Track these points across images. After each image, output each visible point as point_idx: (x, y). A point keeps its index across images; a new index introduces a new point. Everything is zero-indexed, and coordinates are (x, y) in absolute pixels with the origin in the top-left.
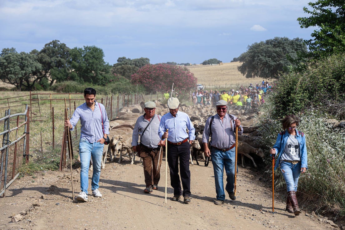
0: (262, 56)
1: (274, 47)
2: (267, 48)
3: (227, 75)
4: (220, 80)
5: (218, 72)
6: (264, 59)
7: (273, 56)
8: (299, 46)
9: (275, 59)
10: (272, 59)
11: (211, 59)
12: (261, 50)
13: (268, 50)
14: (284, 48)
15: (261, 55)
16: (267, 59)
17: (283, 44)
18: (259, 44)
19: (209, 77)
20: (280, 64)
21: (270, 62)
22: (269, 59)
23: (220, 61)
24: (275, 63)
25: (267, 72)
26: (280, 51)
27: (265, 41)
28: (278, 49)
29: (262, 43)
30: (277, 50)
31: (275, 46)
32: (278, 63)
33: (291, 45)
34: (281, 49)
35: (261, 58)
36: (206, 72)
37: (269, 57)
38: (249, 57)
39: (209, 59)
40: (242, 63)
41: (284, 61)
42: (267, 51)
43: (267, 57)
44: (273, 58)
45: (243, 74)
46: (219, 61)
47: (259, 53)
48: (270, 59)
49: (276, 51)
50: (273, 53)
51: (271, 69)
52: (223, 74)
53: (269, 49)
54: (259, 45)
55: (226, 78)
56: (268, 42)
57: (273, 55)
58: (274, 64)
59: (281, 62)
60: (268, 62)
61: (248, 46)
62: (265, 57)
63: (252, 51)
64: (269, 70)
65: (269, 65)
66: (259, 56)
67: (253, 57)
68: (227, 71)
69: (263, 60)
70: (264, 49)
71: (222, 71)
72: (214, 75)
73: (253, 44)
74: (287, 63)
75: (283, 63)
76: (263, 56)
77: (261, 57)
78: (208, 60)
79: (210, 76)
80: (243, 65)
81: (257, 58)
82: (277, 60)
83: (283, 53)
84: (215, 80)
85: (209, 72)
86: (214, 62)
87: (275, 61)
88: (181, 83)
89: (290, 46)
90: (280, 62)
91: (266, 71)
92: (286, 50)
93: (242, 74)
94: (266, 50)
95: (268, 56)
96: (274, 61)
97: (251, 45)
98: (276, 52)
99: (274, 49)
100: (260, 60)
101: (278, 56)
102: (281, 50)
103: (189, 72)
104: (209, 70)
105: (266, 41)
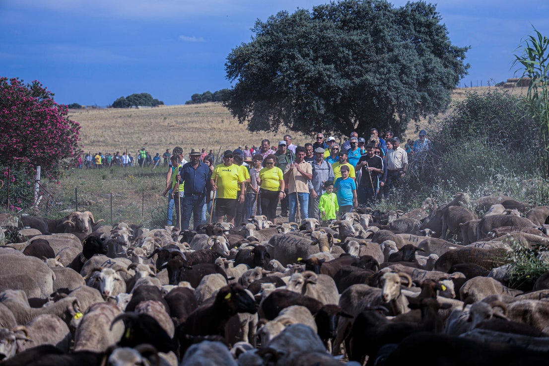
0: (304, 57)
1: (341, 28)
2: (321, 31)
3: (180, 129)
4: (159, 144)
5: (152, 121)
6: (313, 68)
7: (340, 59)
8: (422, 29)
9: (346, 69)
10: (336, 67)
11: (136, 96)
12: (302, 37)
13: (323, 38)
14: (376, 33)
15: (300, 52)
16: (321, 67)
17: (372, 20)
18: (294, 17)
19: (128, 133)
20: (364, 85)
21: (329, 76)
22: (327, 66)
23: (159, 100)
24: (348, 82)
25: (322, 112)
26: (365, 42)
27: (311, 11)
28: (356, 36)
29: (302, 13)
30: (355, 38)
31: (345, 24)
32: (357, 81)
33: (399, 23)
34: (369, 36)
35: (299, 65)
36: (119, 120)
37: (327, 61)
38: (261, 59)
39: (130, 95)
40: (236, 81)
41: (378, 76)
42: (321, 42)
43: (320, 60)
44: (342, 65)
45: (239, 117)
46: (156, 100)
47: (292, 46)
48: (333, 66)
49: (353, 41)
50: (341, 49)
51: (335, 101)
52: (170, 128)
53: (329, 34)
54: (294, 21)
55: (176, 138)
56: (319, 13)
57: (340, 55)
58: (346, 86)
59: (369, 77)
60: (326, 78)
61: (258, 24)
62: (315, 59)
63: (269, 38)
64: (327, 105)
65: (328, 87)
66: (293, 58)
67: (274, 60)
68: (179, 120)
69: (309, 71)
70: (310, 33)
71: (165, 118)
72: (141, 128)
73: (272, 18)
74: (388, 80)
75: (376, 81)
76: (308, 55)
77: (301, 61)
78: (128, 98)
79: (132, 131)
80: (241, 87)
81: (289, 62)
82: (353, 71)
83: (373, 49)
84: (146, 144)
85: (130, 120)
86: (142, 101)
87: (347, 76)
88: (14, 140)
89: (395, 27)
90: (365, 77)
91: (319, 108)
92: (383, 38)
93: (237, 118)
94: (319, 36)
95: (323, 56)
96: (342, 76)
97: (265, 21)
98: (350, 45)
99: (342, 36)
100: (296, 70)
101: (355, 60)
102: (367, 39)
103: (50, 103)
104: (130, 117)
105: (315, 10)
